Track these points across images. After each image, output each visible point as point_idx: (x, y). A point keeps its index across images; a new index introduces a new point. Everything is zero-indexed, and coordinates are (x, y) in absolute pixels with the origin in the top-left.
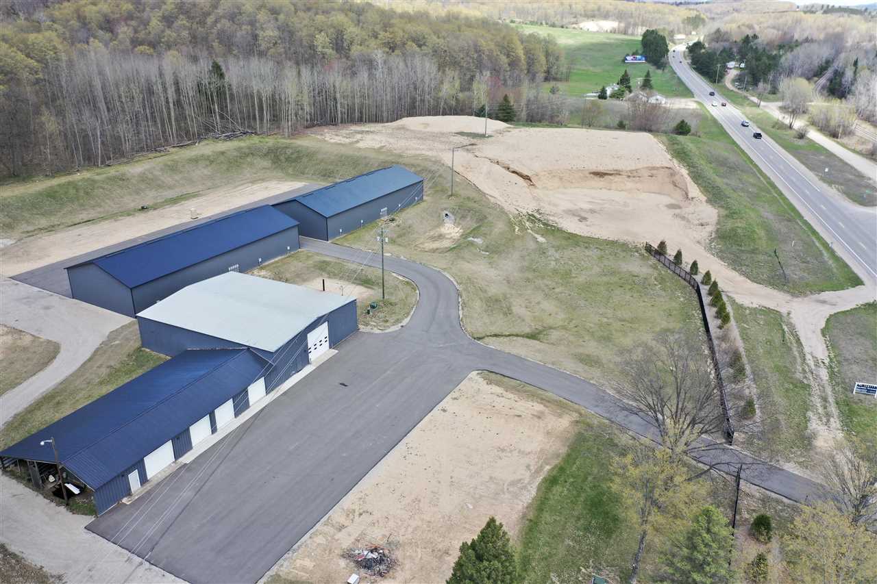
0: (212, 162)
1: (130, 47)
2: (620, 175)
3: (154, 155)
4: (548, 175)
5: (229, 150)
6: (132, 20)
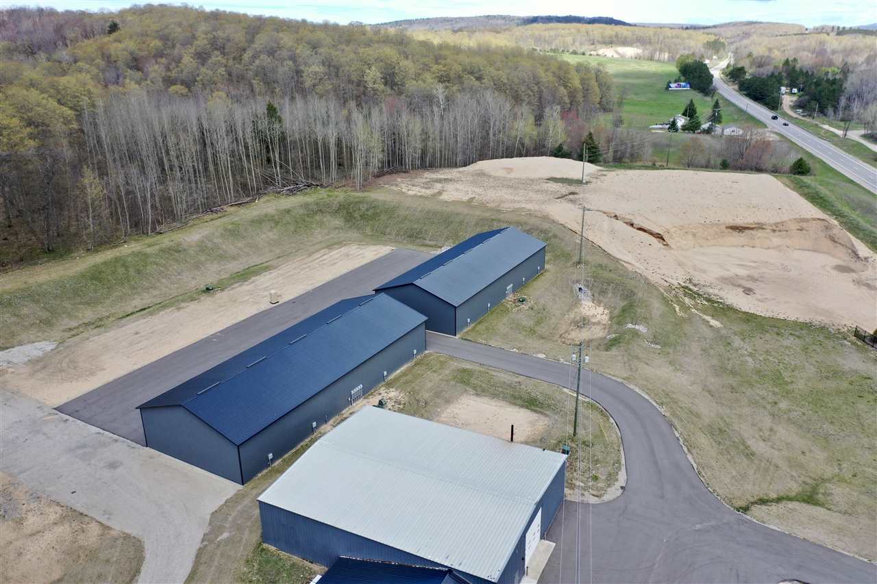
0: (277, 223)
1: (163, 88)
2: (763, 228)
3: (211, 217)
4: (679, 232)
5: (294, 208)
6: (162, 57)
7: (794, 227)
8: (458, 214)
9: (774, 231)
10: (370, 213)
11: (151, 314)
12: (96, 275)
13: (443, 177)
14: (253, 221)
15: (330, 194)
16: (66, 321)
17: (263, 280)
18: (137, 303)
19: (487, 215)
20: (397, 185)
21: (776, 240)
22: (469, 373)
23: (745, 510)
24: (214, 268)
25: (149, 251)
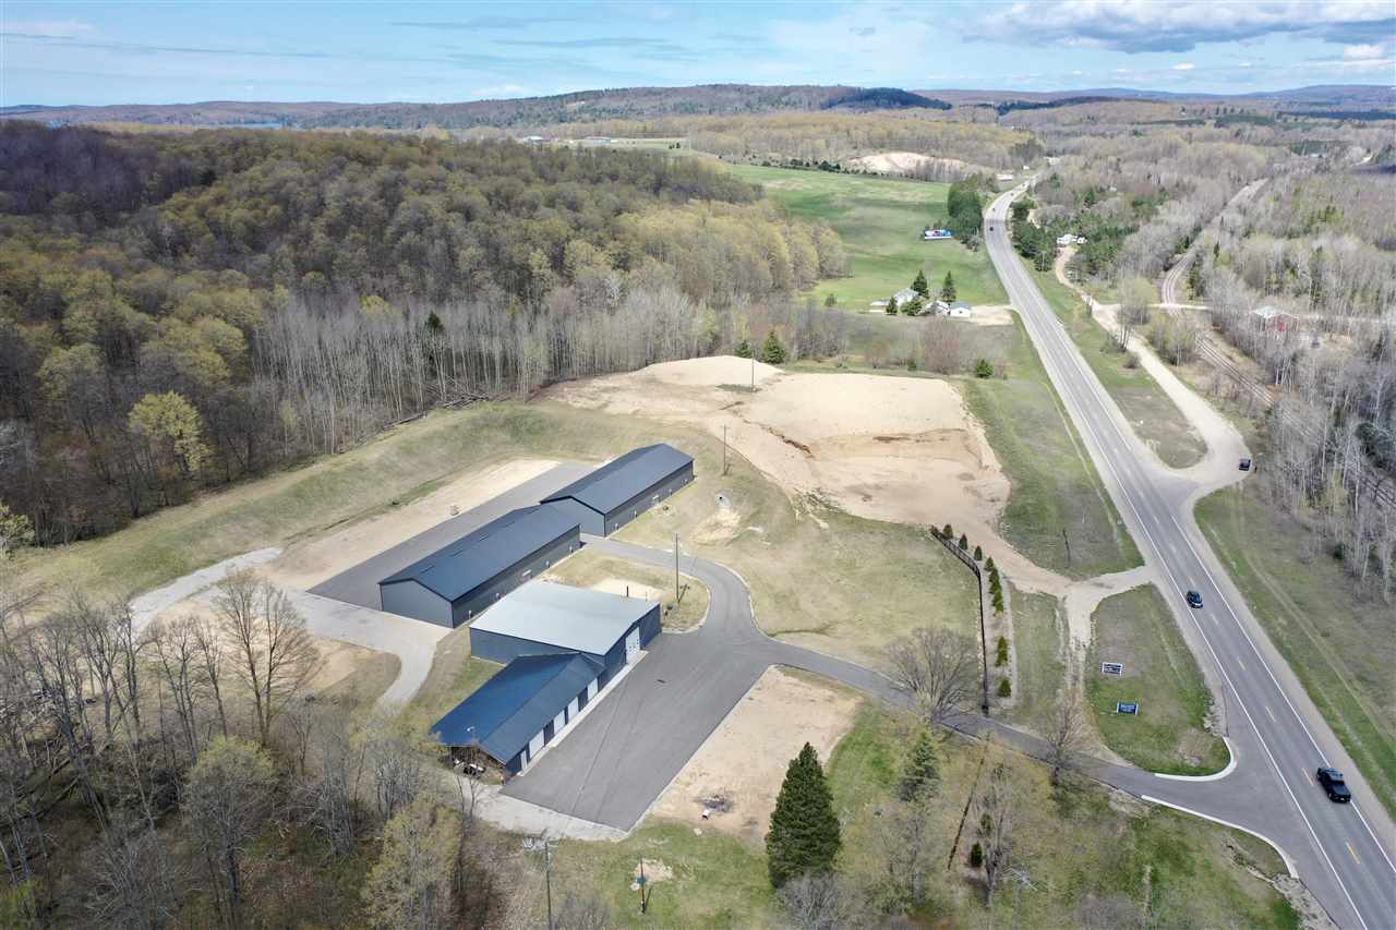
0: (446, 439)
2: (907, 439)
3: (384, 435)
5: (461, 423)
7: (937, 437)
8: (621, 427)
9: (918, 441)
10: (537, 426)
11: (350, 525)
12: (297, 493)
13: (611, 385)
14: (424, 439)
15: (496, 407)
16: (283, 531)
17: (442, 494)
18: (334, 516)
19: (649, 428)
20: (563, 397)
21: (918, 450)
22: (612, 563)
23: (773, 636)
24: (394, 484)
25: (336, 469)
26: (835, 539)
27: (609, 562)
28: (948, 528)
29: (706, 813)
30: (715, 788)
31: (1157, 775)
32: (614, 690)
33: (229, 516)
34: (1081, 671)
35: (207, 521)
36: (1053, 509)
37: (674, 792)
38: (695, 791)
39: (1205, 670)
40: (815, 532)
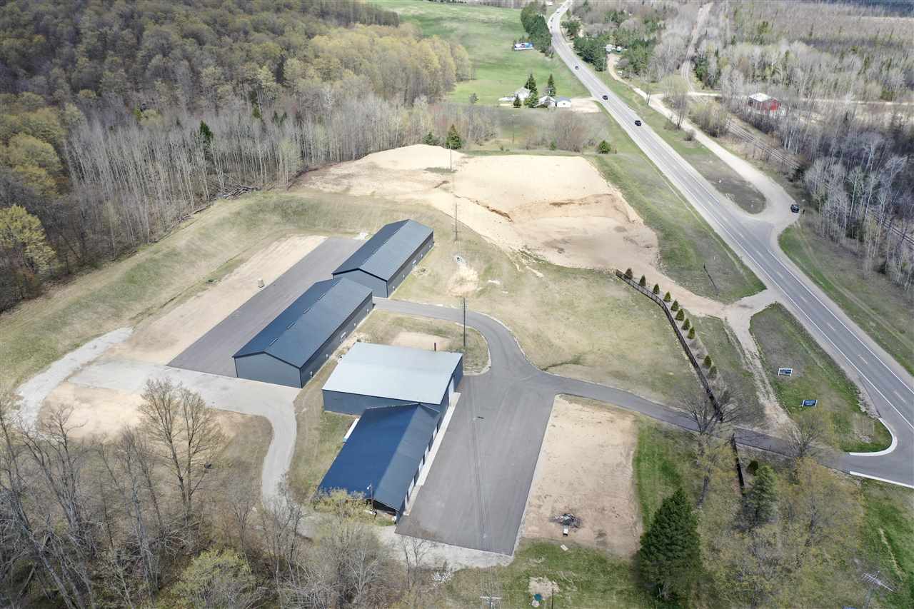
0: (233, 224)
2: (573, 203)
4: (519, 210)
7: (593, 200)
8: (367, 207)
9: (580, 204)
11: (181, 302)
12: (131, 279)
13: (345, 172)
14: (216, 225)
15: (266, 195)
16: (127, 313)
17: (244, 269)
18: (165, 295)
19: (388, 206)
20: (314, 184)
21: (582, 211)
22: (402, 320)
23: (546, 370)
24: (203, 264)
25: (156, 256)
26: (552, 286)
27: (399, 318)
28: (629, 271)
29: (566, 531)
30: (561, 507)
31: (851, 454)
32: (448, 430)
33: (80, 305)
34: (764, 375)
35: (63, 311)
36: (691, 251)
37: (532, 515)
38: (546, 512)
39: (843, 367)
40: (536, 282)
